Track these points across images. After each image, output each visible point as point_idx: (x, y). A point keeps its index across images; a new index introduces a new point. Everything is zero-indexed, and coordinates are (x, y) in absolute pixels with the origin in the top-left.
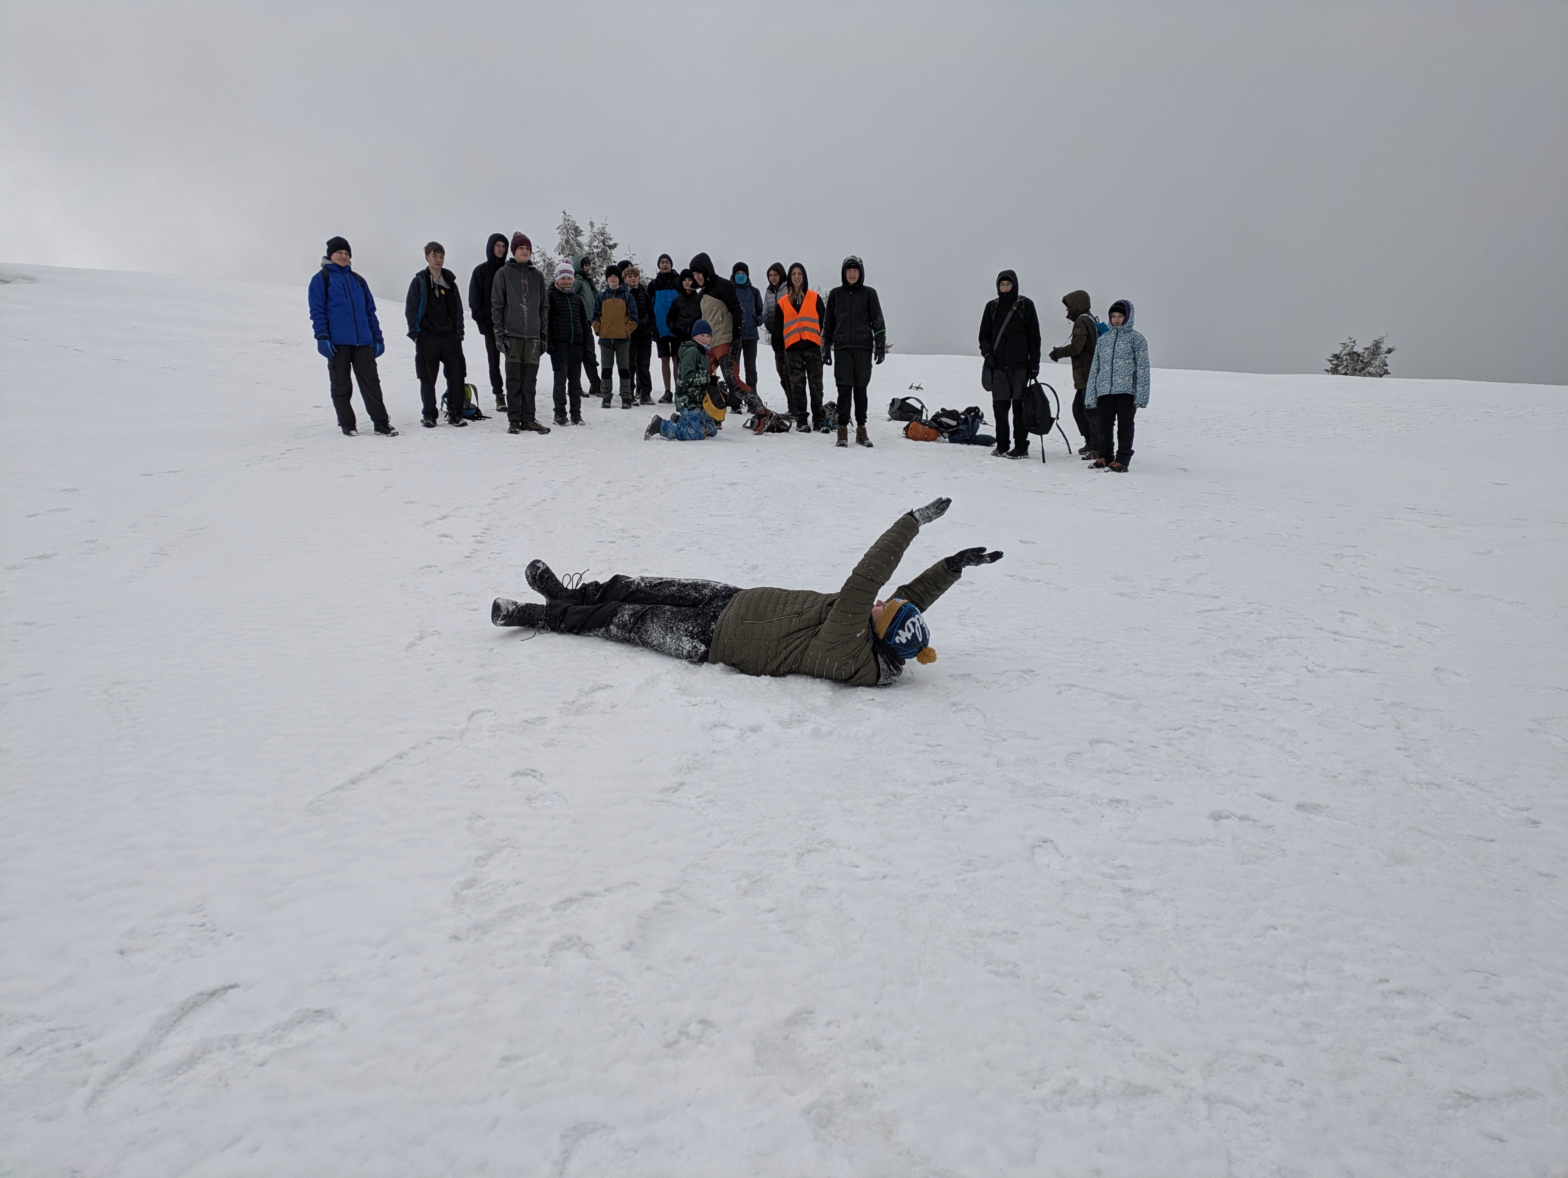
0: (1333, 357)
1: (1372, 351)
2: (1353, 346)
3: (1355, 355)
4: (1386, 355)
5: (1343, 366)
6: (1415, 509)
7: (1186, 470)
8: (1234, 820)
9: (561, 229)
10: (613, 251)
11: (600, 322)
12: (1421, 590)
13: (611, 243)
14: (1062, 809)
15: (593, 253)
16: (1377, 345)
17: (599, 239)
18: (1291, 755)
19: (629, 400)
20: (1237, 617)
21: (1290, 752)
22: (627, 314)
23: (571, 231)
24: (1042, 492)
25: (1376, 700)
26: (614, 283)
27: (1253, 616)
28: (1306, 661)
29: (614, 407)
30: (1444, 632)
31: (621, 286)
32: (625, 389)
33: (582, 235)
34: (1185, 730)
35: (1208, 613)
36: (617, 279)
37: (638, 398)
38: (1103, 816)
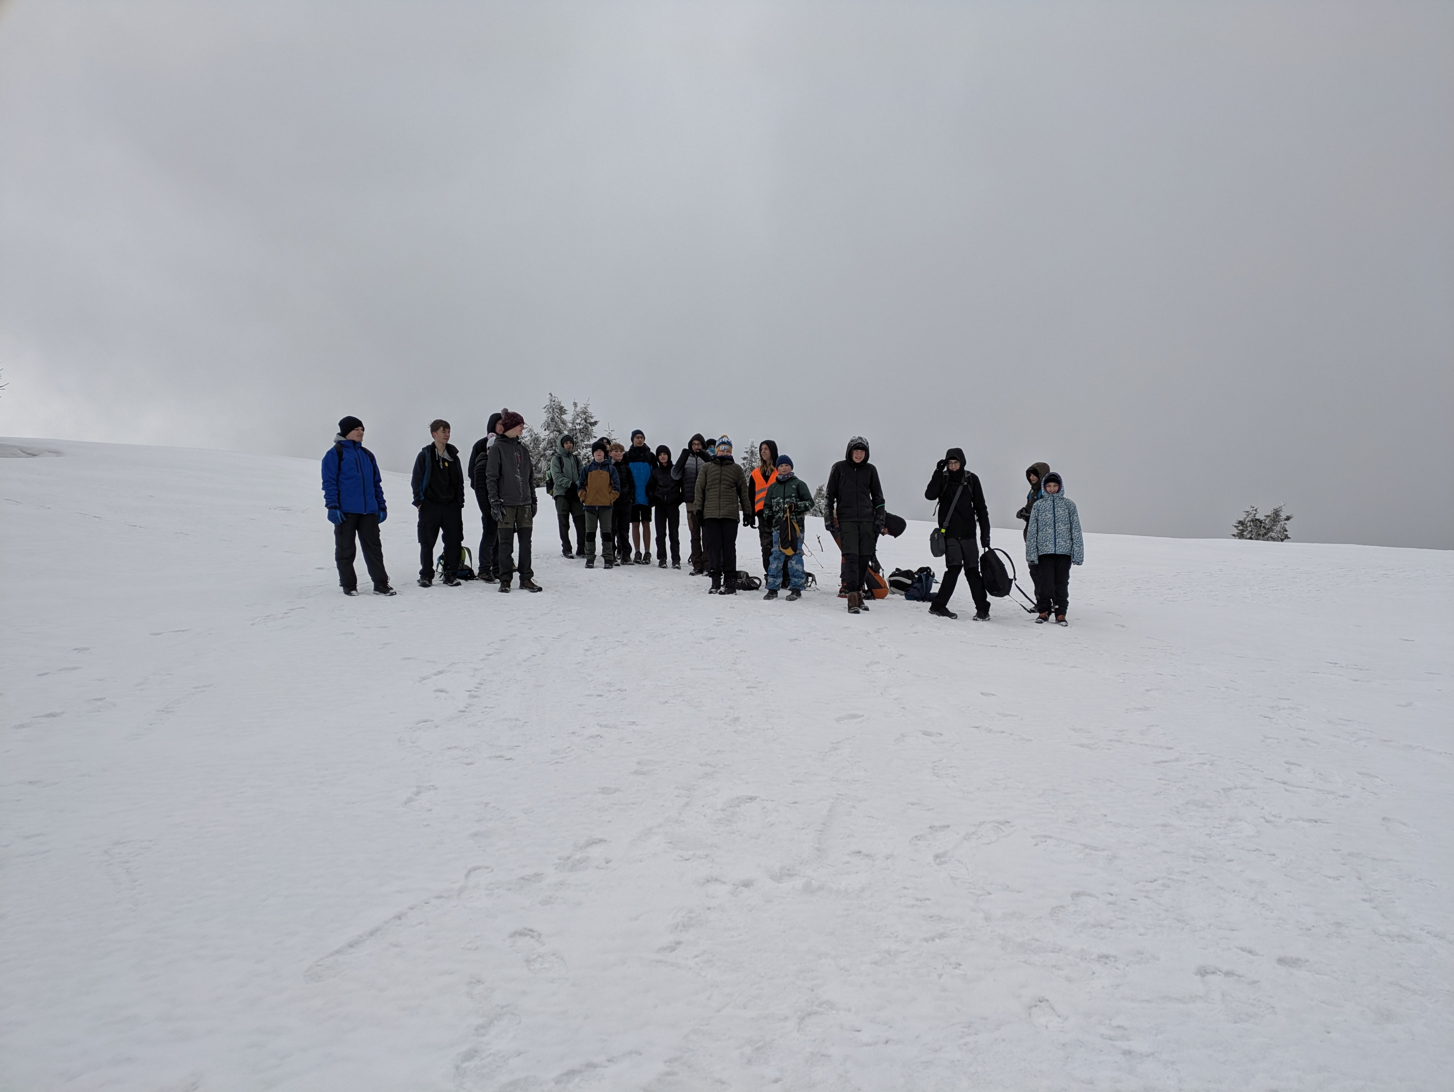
0: (1238, 524)
1: (1273, 519)
2: (1256, 514)
3: (1257, 522)
4: (1285, 522)
5: (1247, 531)
6: (1336, 664)
7: (1123, 627)
8: (1220, 975)
9: (548, 408)
10: (593, 428)
11: (586, 491)
12: (1356, 741)
13: (592, 421)
14: (1053, 966)
15: (576, 429)
16: (1277, 513)
17: (581, 417)
18: (1263, 907)
19: (611, 560)
20: (1191, 768)
21: (1263, 904)
22: (611, 484)
23: (556, 410)
24: (996, 646)
25: (1334, 850)
26: (599, 457)
27: (1206, 767)
28: (1263, 811)
29: (597, 567)
30: (1384, 782)
31: (606, 460)
32: (607, 551)
33: (566, 414)
34: (1160, 882)
35: (1164, 764)
36: (602, 454)
37: (619, 559)
38: (1094, 973)
